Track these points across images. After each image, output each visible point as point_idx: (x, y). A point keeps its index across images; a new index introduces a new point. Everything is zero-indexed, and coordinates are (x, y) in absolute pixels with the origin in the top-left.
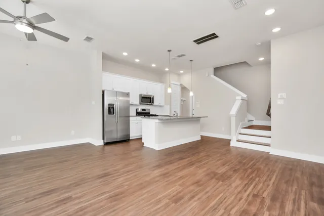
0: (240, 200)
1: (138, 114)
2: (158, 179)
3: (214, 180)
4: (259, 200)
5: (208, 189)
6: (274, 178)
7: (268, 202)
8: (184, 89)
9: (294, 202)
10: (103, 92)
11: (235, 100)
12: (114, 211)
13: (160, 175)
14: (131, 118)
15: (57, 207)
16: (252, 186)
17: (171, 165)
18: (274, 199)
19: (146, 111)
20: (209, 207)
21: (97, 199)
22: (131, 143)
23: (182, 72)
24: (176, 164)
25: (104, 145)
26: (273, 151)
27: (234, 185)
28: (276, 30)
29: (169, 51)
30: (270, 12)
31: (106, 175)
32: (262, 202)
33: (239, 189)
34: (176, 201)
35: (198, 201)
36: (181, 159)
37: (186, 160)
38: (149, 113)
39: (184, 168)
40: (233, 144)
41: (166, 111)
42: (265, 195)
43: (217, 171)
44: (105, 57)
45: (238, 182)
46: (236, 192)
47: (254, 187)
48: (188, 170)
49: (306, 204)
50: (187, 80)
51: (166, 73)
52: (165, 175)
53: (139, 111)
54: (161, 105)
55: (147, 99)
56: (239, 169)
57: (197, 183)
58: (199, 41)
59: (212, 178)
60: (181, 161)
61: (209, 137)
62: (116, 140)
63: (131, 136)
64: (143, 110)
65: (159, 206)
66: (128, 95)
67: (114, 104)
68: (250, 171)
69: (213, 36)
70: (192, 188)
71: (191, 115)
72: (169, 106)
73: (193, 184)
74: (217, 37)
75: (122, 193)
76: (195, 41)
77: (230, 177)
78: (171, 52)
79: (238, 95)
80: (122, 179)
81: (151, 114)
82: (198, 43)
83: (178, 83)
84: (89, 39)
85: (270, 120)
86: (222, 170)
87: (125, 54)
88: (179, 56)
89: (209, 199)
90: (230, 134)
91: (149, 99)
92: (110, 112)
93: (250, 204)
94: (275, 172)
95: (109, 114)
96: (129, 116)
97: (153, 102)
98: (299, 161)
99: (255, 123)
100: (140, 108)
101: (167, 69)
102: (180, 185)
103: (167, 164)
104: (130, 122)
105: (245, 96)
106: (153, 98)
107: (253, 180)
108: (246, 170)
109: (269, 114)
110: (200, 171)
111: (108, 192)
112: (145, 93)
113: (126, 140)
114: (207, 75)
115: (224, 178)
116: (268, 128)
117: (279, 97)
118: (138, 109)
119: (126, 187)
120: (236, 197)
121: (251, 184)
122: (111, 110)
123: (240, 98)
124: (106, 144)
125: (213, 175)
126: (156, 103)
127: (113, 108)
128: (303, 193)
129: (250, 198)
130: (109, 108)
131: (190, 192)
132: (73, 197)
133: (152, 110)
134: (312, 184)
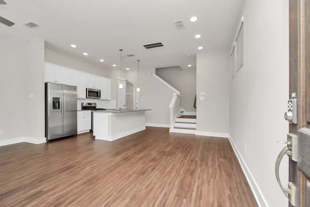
0: (184, 165)
1: (84, 108)
2: (121, 163)
3: (164, 156)
4: (194, 163)
5: (162, 163)
6: (200, 149)
7: (199, 163)
8: (129, 85)
9: (212, 161)
10: (46, 84)
11: (172, 96)
12: (94, 191)
13: (123, 160)
14: (78, 112)
15: (30, 202)
16: (189, 156)
17: (129, 151)
18: (202, 160)
19: (93, 105)
20: (166, 173)
21: (72, 187)
22: (79, 138)
23: (128, 69)
24: (132, 150)
25: (47, 142)
26: (198, 133)
27: (178, 157)
28: (200, 48)
29: (121, 50)
30: (198, 36)
31: (68, 168)
32: (196, 163)
33: (182, 159)
34: (143, 174)
35: (158, 171)
36: (136, 145)
37: (139, 146)
38: (95, 107)
39: (140, 152)
40: (172, 130)
41: (113, 105)
42: (197, 159)
43: (165, 150)
44: (48, 46)
45: (180, 155)
46: (180, 160)
47: (190, 156)
48: (143, 153)
49: (218, 159)
50: (132, 77)
51: (112, 68)
52: (126, 159)
53: (84, 105)
54: (108, 99)
55: (94, 94)
56: (179, 147)
57: (153, 160)
58: (148, 47)
59: (163, 155)
60: (136, 147)
61: (151, 127)
62: (62, 136)
63: (78, 130)
64: (89, 104)
65: (130, 180)
66: (75, 88)
67: (59, 98)
68: (185, 147)
69: (159, 45)
70: (150, 164)
71: (134, 109)
72: (115, 100)
73: (151, 161)
74: (162, 46)
75: (95, 178)
76: (145, 46)
77: (174, 153)
78: (122, 51)
79: (175, 92)
80: (88, 168)
81: (97, 108)
82: (147, 48)
83: (124, 80)
84: (32, 25)
85: (196, 111)
86: (168, 149)
87: (74, 46)
88: (128, 56)
89: (165, 168)
90: (169, 123)
91: (96, 94)
92: (54, 107)
93: (189, 166)
94: (200, 146)
95: (53, 108)
96: (77, 111)
97: (100, 96)
98: (212, 137)
99: (185, 114)
100: (86, 102)
101: (114, 66)
102: (142, 163)
103: (125, 150)
104: (78, 116)
105: (179, 93)
106: (100, 92)
107: (188, 152)
108: (183, 147)
109: (195, 107)
110: (153, 152)
111: (80, 180)
112: (92, 87)
113: (72, 135)
114: (150, 74)
115: (171, 154)
116: (194, 117)
117: (201, 95)
118: (84, 103)
119: (96, 173)
120: (181, 164)
121: (188, 155)
122: (56, 104)
123: (176, 94)
124: (50, 141)
125: (163, 154)
126: (103, 97)
127: (59, 102)
128: (216, 155)
129: (189, 163)
130: (54, 102)
131: (150, 167)
132: (45, 190)
133: (99, 104)
134: (220, 150)
